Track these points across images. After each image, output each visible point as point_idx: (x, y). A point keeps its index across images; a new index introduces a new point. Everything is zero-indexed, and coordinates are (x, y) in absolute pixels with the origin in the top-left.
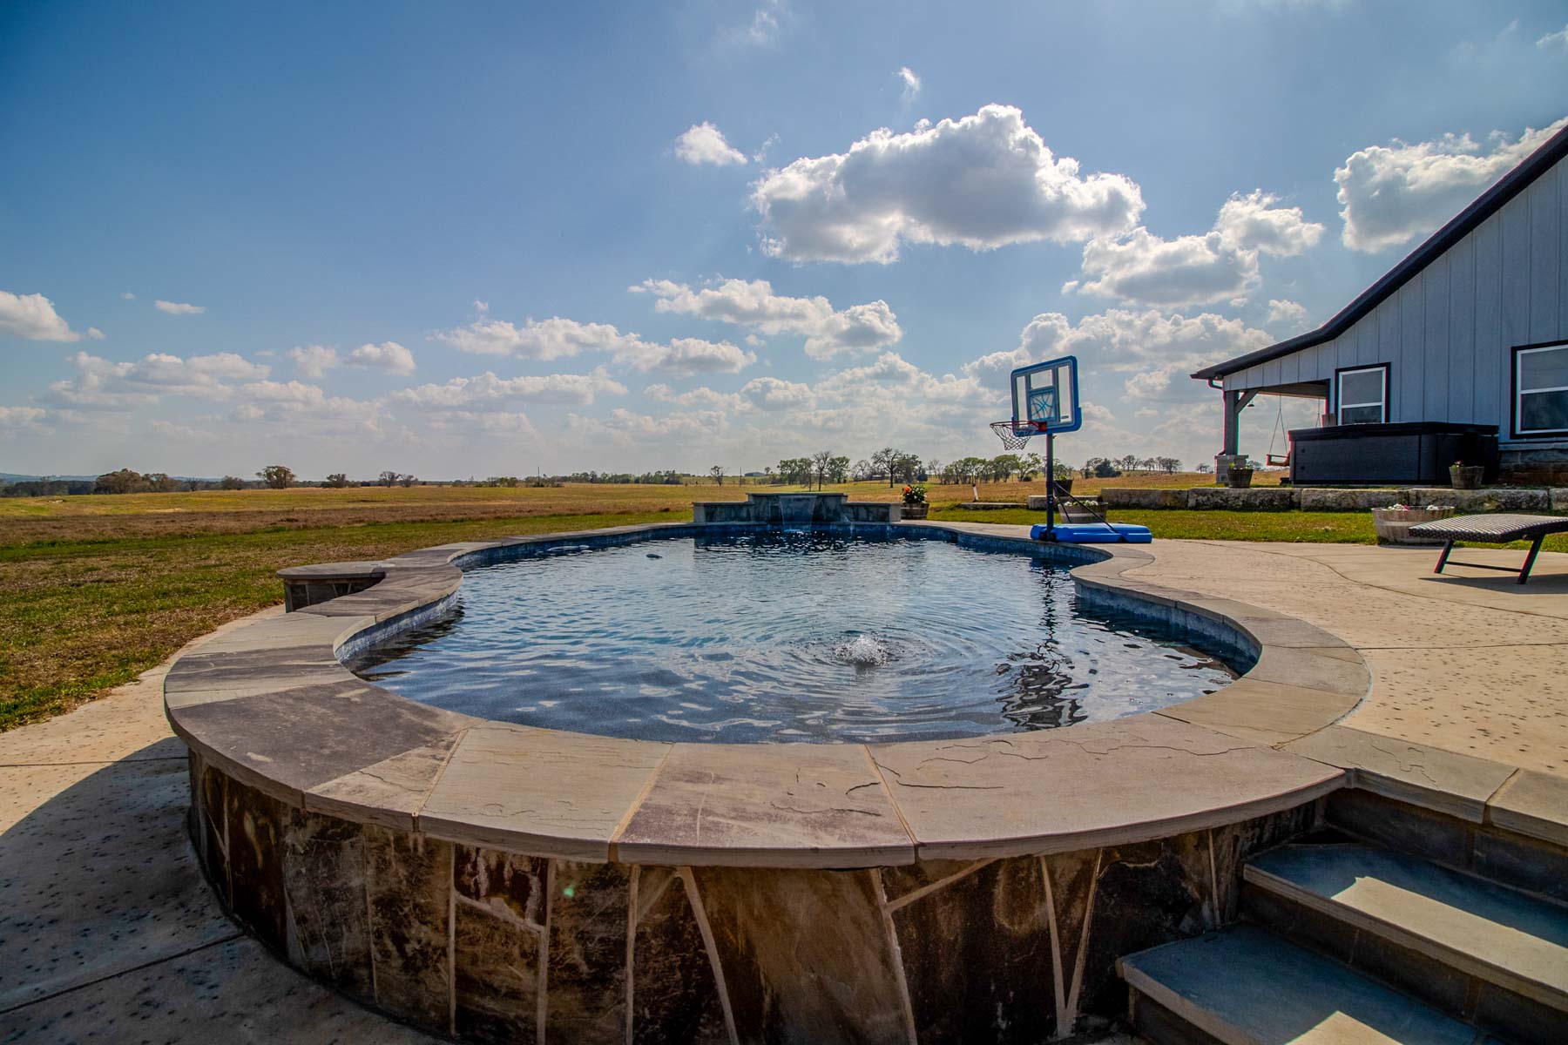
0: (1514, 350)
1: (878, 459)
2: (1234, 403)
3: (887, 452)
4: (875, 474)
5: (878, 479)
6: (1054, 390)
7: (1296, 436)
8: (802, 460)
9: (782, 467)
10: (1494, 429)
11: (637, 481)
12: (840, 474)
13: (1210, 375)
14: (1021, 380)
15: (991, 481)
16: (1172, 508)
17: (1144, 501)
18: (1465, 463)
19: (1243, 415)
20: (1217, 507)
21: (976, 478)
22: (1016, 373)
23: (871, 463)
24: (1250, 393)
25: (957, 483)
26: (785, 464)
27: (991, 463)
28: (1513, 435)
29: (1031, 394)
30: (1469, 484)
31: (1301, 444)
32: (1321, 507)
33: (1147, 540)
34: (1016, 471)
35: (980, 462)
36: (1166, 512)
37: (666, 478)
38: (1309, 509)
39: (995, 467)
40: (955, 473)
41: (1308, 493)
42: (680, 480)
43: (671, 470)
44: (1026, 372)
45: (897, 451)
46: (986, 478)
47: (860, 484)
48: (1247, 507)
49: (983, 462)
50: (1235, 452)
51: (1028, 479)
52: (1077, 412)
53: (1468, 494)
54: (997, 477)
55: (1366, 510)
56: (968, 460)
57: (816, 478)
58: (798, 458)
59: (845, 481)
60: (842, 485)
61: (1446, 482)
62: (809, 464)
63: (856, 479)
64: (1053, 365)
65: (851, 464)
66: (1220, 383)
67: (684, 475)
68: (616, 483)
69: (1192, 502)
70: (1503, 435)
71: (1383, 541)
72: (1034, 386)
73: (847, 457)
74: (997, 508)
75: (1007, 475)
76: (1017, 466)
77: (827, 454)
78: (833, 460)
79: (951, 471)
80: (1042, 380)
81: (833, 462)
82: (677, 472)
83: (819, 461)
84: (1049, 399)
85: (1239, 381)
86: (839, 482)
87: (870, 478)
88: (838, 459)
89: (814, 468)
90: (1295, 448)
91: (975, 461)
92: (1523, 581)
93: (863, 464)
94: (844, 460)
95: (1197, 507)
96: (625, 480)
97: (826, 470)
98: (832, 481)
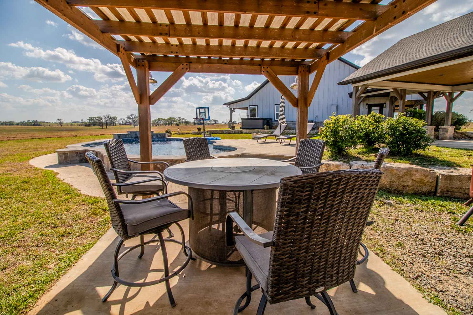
0: (275, 105)
1: (128, 118)
2: (232, 111)
3: (132, 115)
4: (127, 123)
5: (129, 124)
6: (205, 112)
7: (242, 119)
8: (98, 117)
9: (90, 120)
10: (272, 119)
11: (18, 124)
12: (113, 122)
13: (227, 104)
14: (198, 110)
15: (167, 125)
16: (221, 134)
17: (216, 132)
18: (267, 125)
19: (233, 113)
20: (229, 133)
21: (163, 124)
22: (197, 108)
23: (126, 119)
24: (234, 109)
25: (156, 126)
26: (90, 119)
27: (167, 120)
28: (275, 120)
29: (200, 113)
30: (267, 129)
31: (244, 121)
32: (246, 133)
33: (220, 140)
34: (175, 122)
35: (163, 119)
36: (220, 135)
37: (33, 123)
38: (244, 134)
39: (168, 121)
41: (245, 131)
42: (41, 124)
43: (35, 120)
44: (199, 108)
45: (135, 115)
46: (166, 124)
47: (122, 126)
48: (234, 133)
49: (164, 119)
50: (232, 121)
51: (178, 125)
52: (209, 117)
53: (267, 131)
54: (169, 124)
55: (251, 134)
56: (159, 119)
57: (105, 124)
59: (116, 125)
61: (264, 128)
62: (102, 119)
63: (120, 124)
64: (205, 108)
65: (118, 119)
66: (228, 106)
67: (42, 122)
68: (6, 125)
69: (225, 132)
70: (273, 120)
71: (253, 139)
72: (201, 111)
73: (116, 117)
74: (185, 134)
75: (172, 124)
76: (174, 121)
77: (109, 115)
78: (110, 117)
79: (154, 122)
80: (202, 110)
81: (111, 118)
82: (38, 121)
83: (106, 118)
84: (204, 114)
85: (233, 106)
86: (113, 125)
87: (125, 124)
88: (113, 117)
89: (103, 120)
90: (242, 121)
91: (162, 119)
92: (265, 143)
93: (122, 119)
94: (115, 118)
95: (226, 133)
96: (11, 124)
97: (108, 121)
98: (111, 125)
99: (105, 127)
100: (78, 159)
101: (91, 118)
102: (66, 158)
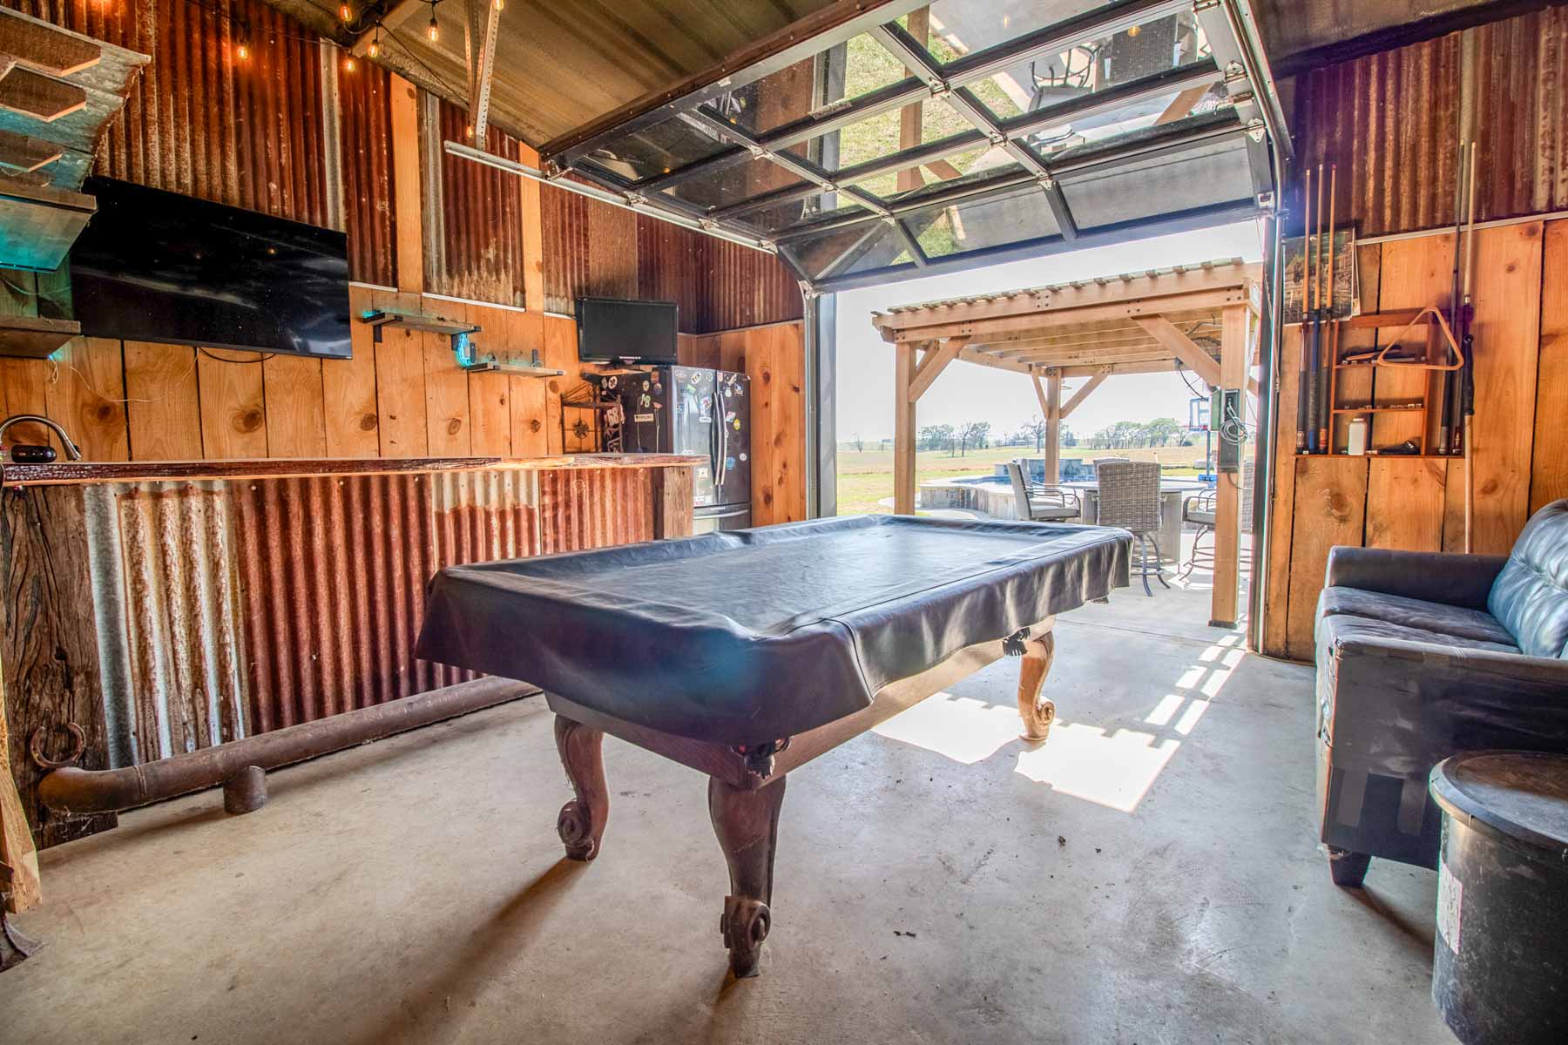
4: (1019, 439)
5: (1022, 444)
8: (943, 426)
9: (923, 433)
12: (982, 440)
15: (1147, 446)
26: (925, 430)
27: (1147, 427)
34: (1176, 435)
35: (1134, 426)
39: (1151, 431)
40: (1106, 438)
47: (1004, 450)
49: (1138, 426)
54: (1153, 442)
56: (1122, 425)
57: (959, 444)
58: (939, 425)
59: (987, 447)
60: (985, 450)
62: (952, 430)
63: (999, 445)
73: (989, 422)
75: (1165, 439)
78: (974, 425)
79: (1102, 435)
81: (975, 427)
83: (962, 426)
86: (981, 447)
87: (1014, 443)
88: (980, 424)
89: (957, 433)
91: (1128, 426)
94: (986, 426)
97: (968, 435)
98: (974, 447)
99: (958, 452)
100: (948, 500)
101: (927, 429)
102: (933, 497)
